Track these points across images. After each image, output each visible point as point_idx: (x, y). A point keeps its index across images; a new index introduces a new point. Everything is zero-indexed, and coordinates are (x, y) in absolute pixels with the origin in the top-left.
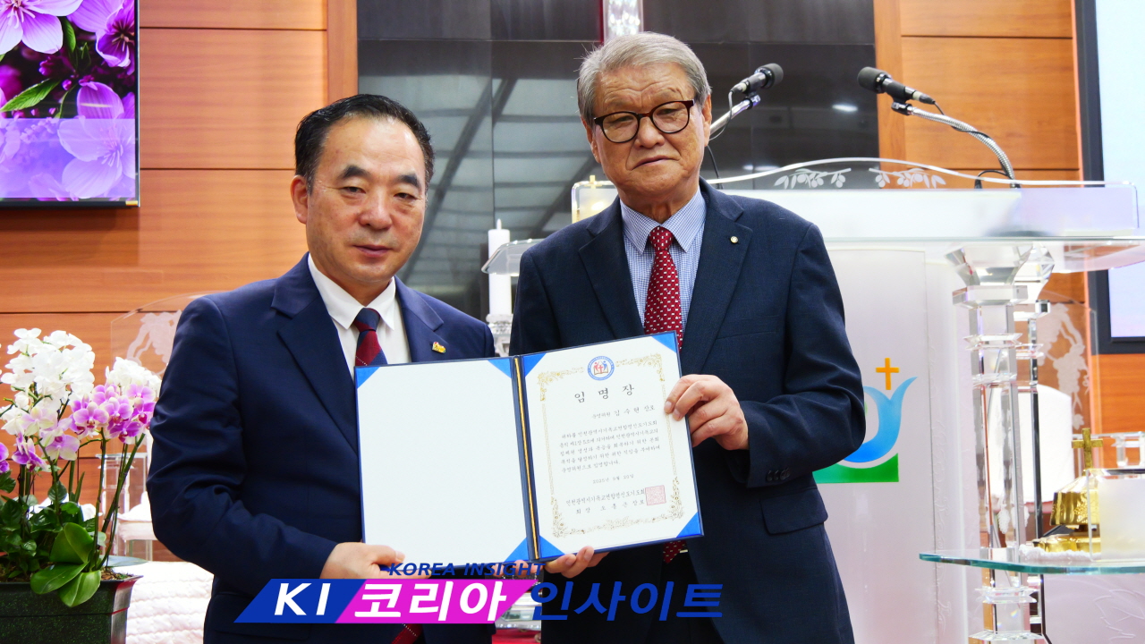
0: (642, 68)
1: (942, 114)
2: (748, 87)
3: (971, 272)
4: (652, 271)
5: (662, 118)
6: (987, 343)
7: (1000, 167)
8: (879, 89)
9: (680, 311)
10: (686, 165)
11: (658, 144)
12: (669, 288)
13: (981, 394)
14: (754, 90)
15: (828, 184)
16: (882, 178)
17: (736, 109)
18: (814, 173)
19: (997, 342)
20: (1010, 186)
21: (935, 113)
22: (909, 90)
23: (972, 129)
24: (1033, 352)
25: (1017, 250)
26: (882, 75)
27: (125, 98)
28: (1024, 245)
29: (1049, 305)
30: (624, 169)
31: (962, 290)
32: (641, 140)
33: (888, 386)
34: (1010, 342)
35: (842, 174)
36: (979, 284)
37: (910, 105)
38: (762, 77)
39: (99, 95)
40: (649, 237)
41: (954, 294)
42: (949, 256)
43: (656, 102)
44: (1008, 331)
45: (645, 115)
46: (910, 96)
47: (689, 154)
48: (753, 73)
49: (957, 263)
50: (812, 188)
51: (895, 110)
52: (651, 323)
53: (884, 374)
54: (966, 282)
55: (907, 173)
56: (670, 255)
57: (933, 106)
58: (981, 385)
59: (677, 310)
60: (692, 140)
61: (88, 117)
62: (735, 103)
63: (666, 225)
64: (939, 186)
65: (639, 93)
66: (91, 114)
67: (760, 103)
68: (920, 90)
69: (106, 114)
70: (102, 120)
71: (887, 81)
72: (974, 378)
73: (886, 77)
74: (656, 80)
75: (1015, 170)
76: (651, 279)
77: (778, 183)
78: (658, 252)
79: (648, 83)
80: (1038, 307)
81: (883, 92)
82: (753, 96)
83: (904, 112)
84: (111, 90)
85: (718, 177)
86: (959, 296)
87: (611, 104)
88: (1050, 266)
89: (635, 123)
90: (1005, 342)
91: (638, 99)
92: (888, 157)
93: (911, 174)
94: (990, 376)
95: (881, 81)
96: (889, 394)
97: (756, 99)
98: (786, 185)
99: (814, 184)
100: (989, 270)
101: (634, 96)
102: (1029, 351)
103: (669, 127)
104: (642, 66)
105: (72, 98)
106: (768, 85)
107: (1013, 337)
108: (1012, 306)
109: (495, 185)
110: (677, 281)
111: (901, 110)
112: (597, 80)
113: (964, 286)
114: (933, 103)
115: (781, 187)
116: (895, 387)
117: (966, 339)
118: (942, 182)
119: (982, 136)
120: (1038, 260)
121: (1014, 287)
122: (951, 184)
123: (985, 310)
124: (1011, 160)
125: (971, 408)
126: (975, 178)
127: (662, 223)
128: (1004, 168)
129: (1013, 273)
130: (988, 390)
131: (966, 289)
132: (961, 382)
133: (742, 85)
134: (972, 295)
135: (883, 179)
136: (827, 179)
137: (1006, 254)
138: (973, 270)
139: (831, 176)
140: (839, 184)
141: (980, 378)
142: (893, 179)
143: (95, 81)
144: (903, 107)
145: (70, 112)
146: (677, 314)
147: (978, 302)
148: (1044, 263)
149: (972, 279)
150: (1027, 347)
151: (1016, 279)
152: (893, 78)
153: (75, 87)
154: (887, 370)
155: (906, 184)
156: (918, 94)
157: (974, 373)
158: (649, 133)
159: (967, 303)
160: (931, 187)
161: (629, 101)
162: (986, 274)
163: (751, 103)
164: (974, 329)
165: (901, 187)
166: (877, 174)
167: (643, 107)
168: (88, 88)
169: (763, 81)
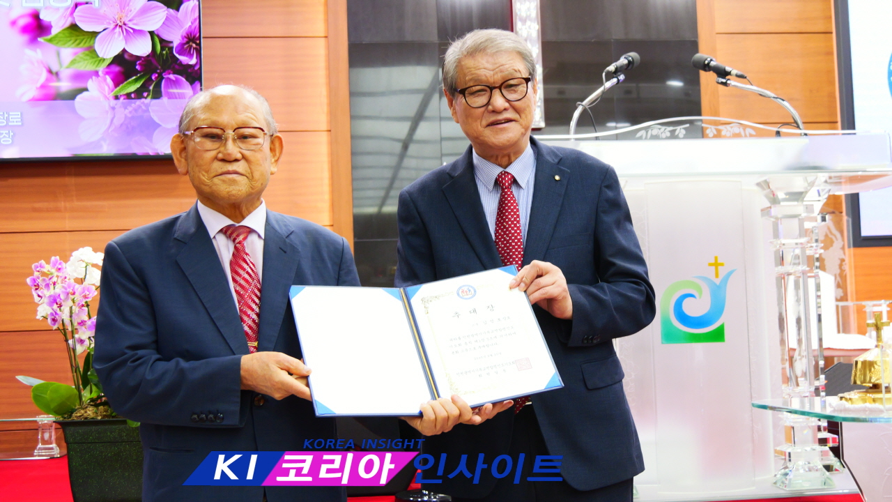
0: (493, 55)
1: (752, 85)
2: (616, 69)
3: (774, 195)
4: (499, 203)
5: (508, 91)
6: (784, 244)
7: (793, 121)
8: (707, 69)
9: (521, 232)
10: (524, 125)
11: (505, 109)
12: (512, 216)
13: (781, 279)
14: (620, 71)
15: (673, 136)
16: (710, 131)
17: (608, 85)
18: (663, 128)
19: (791, 243)
20: (801, 134)
21: (746, 84)
22: (728, 69)
23: (773, 95)
24: (816, 250)
25: (806, 180)
26: (709, 59)
27: (194, 85)
28: (811, 176)
29: (827, 217)
30: (480, 127)
31: (768, 208)
32: (493, 106)
33: (717, 275)
34: (801, 244)
35: (684, 128)
36: (779, 203)
37: (729, 79)
38: (626, 62)
39: (176, 83)
40: (496, 178)
41: (762, 210)
42: (758, 184)
43: (503, 78)
44: (801, 236)
45: (495, 88)
46: (729, 73)
47: (526, 117)
48: (619, 59)
49: (764, 189)
50: (662, 139)
51: (718, 83)
52: (500, 241)
53: (714, 267)
54: (770, 202)
55: (728, 126)
56: (512, 192)
57: (745, 80)
58: (782, 274)
59: (518, 231)
60: (528, 106)
61: (169, 98)
62: (608, 80)
63: (509, 170)
64: (751, 136)
65: (492, 73)
66: (171, 96)
67: (625, 81)
68: (736, 69)
69: (181, 96)
70: (179, 100)
71: (713, 63)
72: (776, 269)
73: (711, 60)
74: (504, 63)
75: (804, 123)
76: (499, 209)
77: (639, 135)
78: (503, 190)
79: (498, 65)
80: (819, 218)
81: (709, 70)
82: (619, 75)
83: (725, 84)
84: (184, 79)
85: (596, 132)
86: (765, 212)
87: (471, 80)
88: (827, 190)
89: (488, 94)
90: (797, 244)
91: (491, 77)
92: (708, 115)
93: (732, 127)
94: (788, 268)
95: (708, 64)
96: (718, 281)
97: (622, 77)
98: (644, 137)
99: (664, 136)
100: (786, 194)
101: (488, 75)
102: (813, 249)
103: (511, 96)
104: (494, 53)
105: (158, 86)
106: (630, 68)
107: (803, 240)
108: (802, 219)
109: (442, 139)
110: (518, 210)
111: (722, 83)
112: (459, 63)
113: (769, 205)
114: (746, 78)
115: (640, 138)
116: (721, 276)
117: (771, 242)
118: (753, 132)
119: (781, 101)
120: (819, 185)
121: (804, 205)
122: (760, 134)
123: (784, 221)
124: (800, 115)
125: (774, 290)
126: (776, 129)
127: (505, 168)
128: (796, 122)
129: (803, 195)
130: (786, 277)
131: (770, 207)
132: (766, 271)
133: (612, 68)
134: (776, 211)
135: (712, 131)
136: (673, 132)
137: (798, 182)
138: (775, 193)
139: (676, 130)
140: (681, 136)
141: (781, 269)
142: (719, 131)
143: (174, 73)
144: (724, 81)
145: (157, 95)
146: (519, 234)
147: (780, 216)
148: (823, 188)
149: (774, 200)
150: (812, 247)
151: (805, 199)
152: (716, 61)
153: (160, 79)
154: (716, 265)
155: (728, 134)
156: (734, 72)
157: (776, 265)
158: (499, 101)
159: (771, 217)
160: (746, 136)
161: (484, 78)
162: (784, 196)
163: (618, 80)
164: (776, 235)
165: (725, 137)
166: (707, 128)
167: (494, 83)
168: (169, 79)
169: (626, 65)
